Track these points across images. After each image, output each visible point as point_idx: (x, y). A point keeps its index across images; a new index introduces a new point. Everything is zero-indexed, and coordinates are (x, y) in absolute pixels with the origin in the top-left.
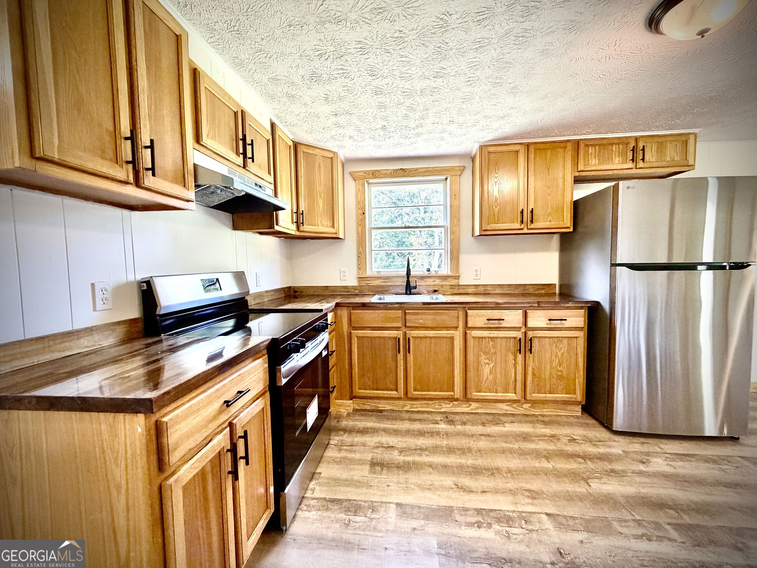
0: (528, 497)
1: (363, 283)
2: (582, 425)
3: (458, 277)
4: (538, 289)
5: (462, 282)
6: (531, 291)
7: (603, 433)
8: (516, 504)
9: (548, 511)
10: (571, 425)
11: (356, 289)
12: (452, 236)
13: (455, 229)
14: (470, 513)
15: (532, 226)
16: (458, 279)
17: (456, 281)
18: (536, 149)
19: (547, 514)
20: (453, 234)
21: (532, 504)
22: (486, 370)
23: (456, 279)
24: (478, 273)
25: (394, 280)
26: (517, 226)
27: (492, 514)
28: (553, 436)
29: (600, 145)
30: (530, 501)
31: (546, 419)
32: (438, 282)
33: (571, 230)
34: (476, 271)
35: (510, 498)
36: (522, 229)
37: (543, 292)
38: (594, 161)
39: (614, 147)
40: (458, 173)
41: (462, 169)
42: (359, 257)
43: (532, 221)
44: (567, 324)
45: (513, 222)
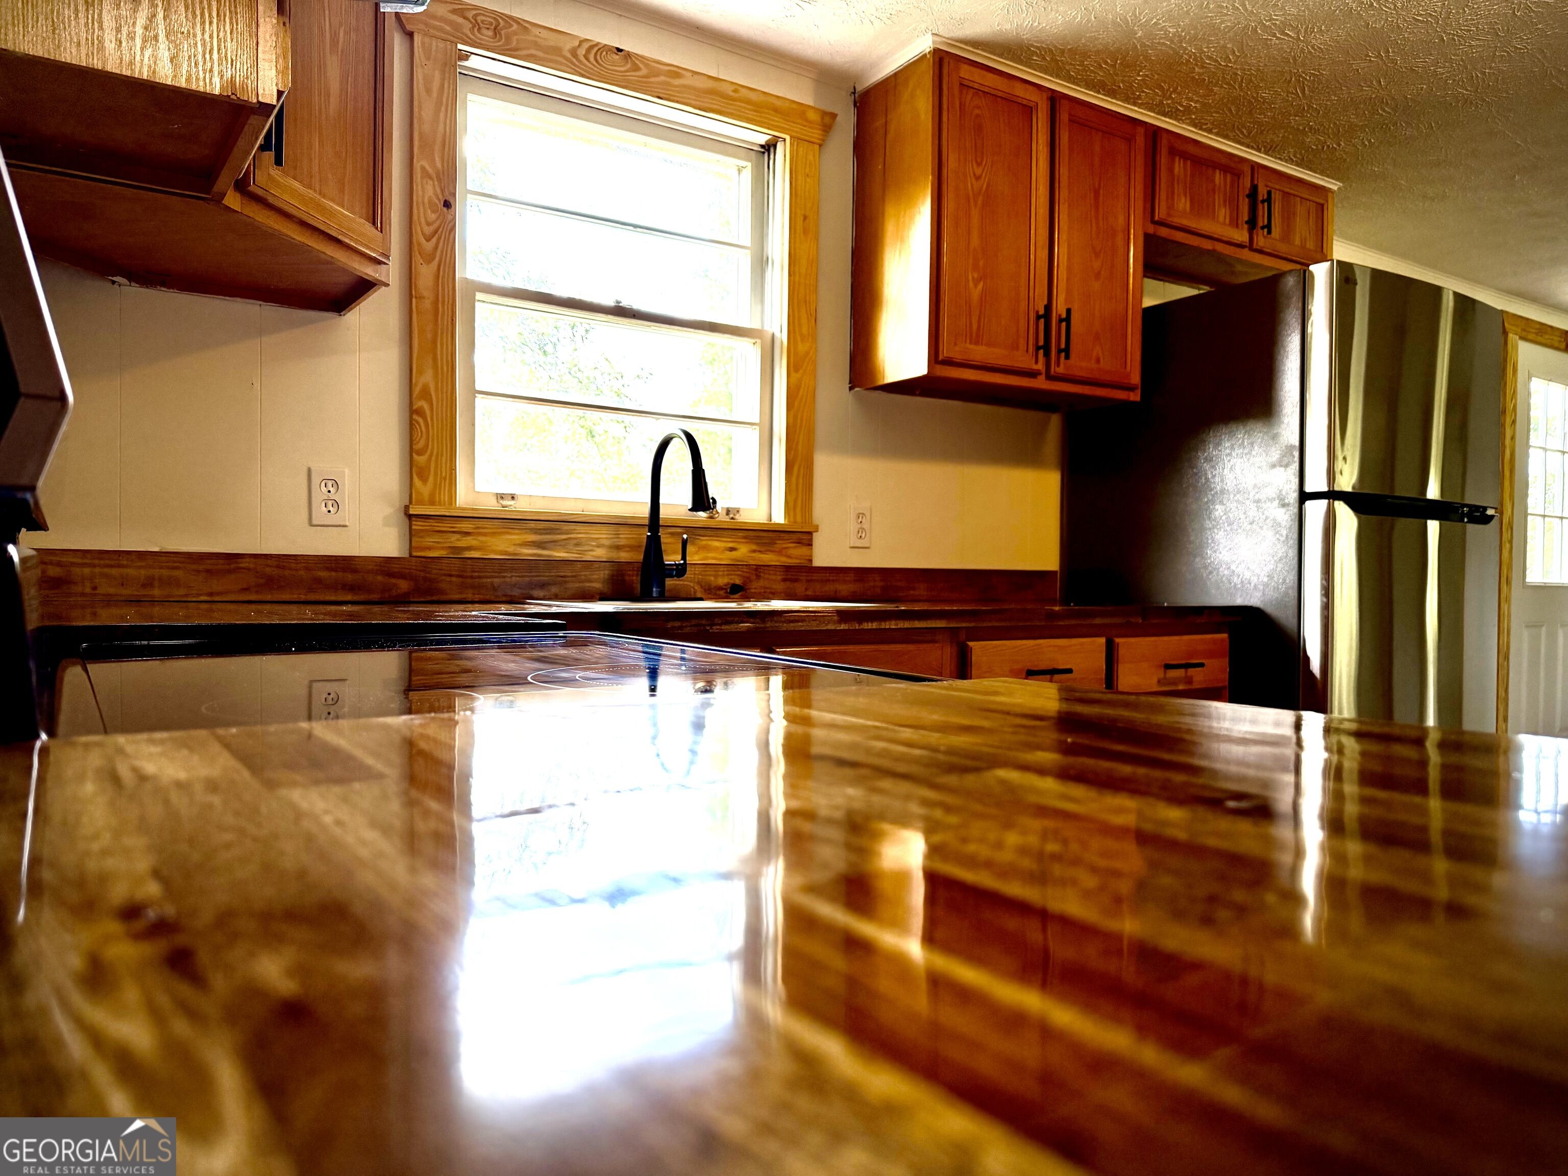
1: (433, 546)
3: (805, 539)
5: (823, 557)
11: (402, 576)
13: (802, 346)
15: (1061, 368)
16: (810, 544)
17: (802, 551)
20: (796, 371)
23: (799, 542)
24: (866, 524)
25: (581, 533)
29: (1198, 161)
32: (744, 551)
33: (1135, 397)
34: (861, 516)
36: (1034, 375)
38: (1183, 203)
39: (1218, 177)
40: (815, 134)
41: (828, 122)
42: (419, 412)
43: (1065, 351)
44: (1197, 680)
45: (1017, 348)
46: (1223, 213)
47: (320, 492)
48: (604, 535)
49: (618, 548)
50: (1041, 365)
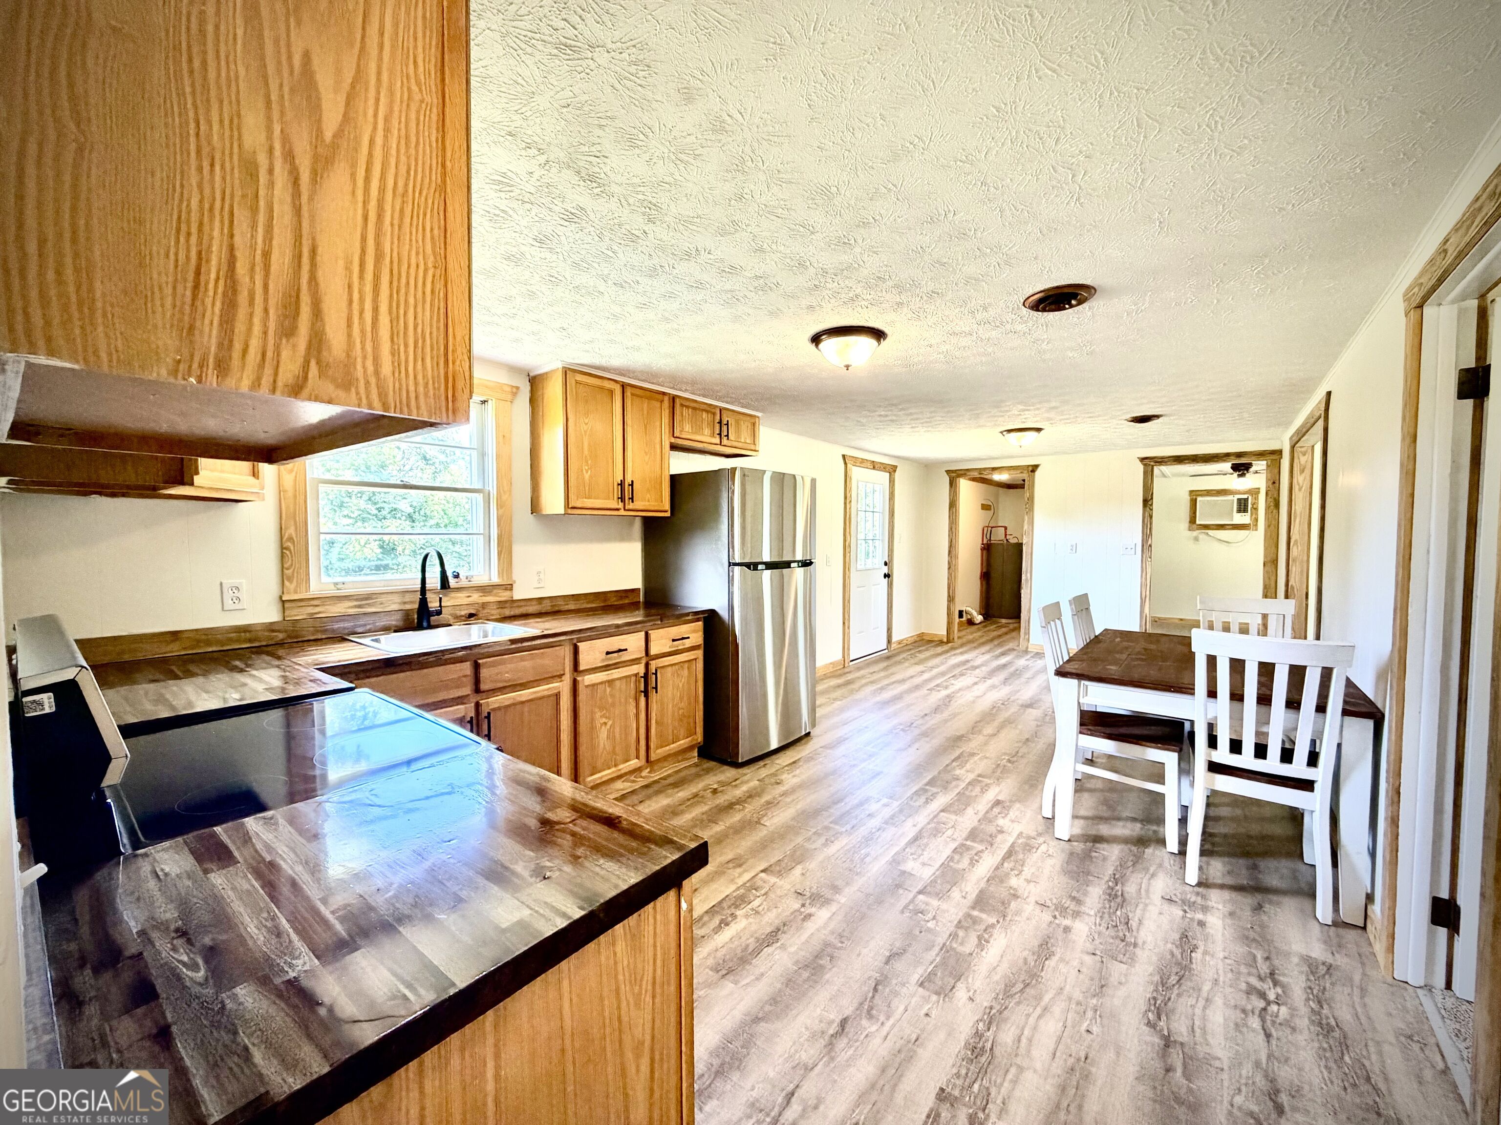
0: (734, 867)
1: (299, 614)
2: (708, 771)
3: (509, 587)
4: (621, 598)
5: (519, 594)
6: (613, 601)
7: (730, 773)
8: (733, 880)
9: (762, 868)
10: (698, 776)
11: (279, 631)
12: (501, 512)
13: (504, 497)
14: (706, 918)
15: (631, 506)
16: (511, 589)
17: (508, 593)
18: (632, 394)
19: (762, 871)
20: (502, 507)
21: (745, 871)
22: (603, 734)
23: (506, 589)
24: (542, 576)
25: (383, 599)
26: (614, 504)
27: (725, 905)
28: (696, 795)
29: (694, 409)
30: (739, 870)
31: (670, 780)
32: (476, 597)
33: (668, 514)
34: (539, 573)
35: (722, 880)
36: (618, 510)
37: (629, 601)
38: (687, 427)
39: (705, 415)
40: (509, 397)
41: (515, 391)
42: (287, 548)
43: (632, 499)
44: (688, 643)
45: (608, 498)
46: (707, 431)
47: (228, 595)
48: (397, 598)
49: (405, 603)
50: (621, 505)
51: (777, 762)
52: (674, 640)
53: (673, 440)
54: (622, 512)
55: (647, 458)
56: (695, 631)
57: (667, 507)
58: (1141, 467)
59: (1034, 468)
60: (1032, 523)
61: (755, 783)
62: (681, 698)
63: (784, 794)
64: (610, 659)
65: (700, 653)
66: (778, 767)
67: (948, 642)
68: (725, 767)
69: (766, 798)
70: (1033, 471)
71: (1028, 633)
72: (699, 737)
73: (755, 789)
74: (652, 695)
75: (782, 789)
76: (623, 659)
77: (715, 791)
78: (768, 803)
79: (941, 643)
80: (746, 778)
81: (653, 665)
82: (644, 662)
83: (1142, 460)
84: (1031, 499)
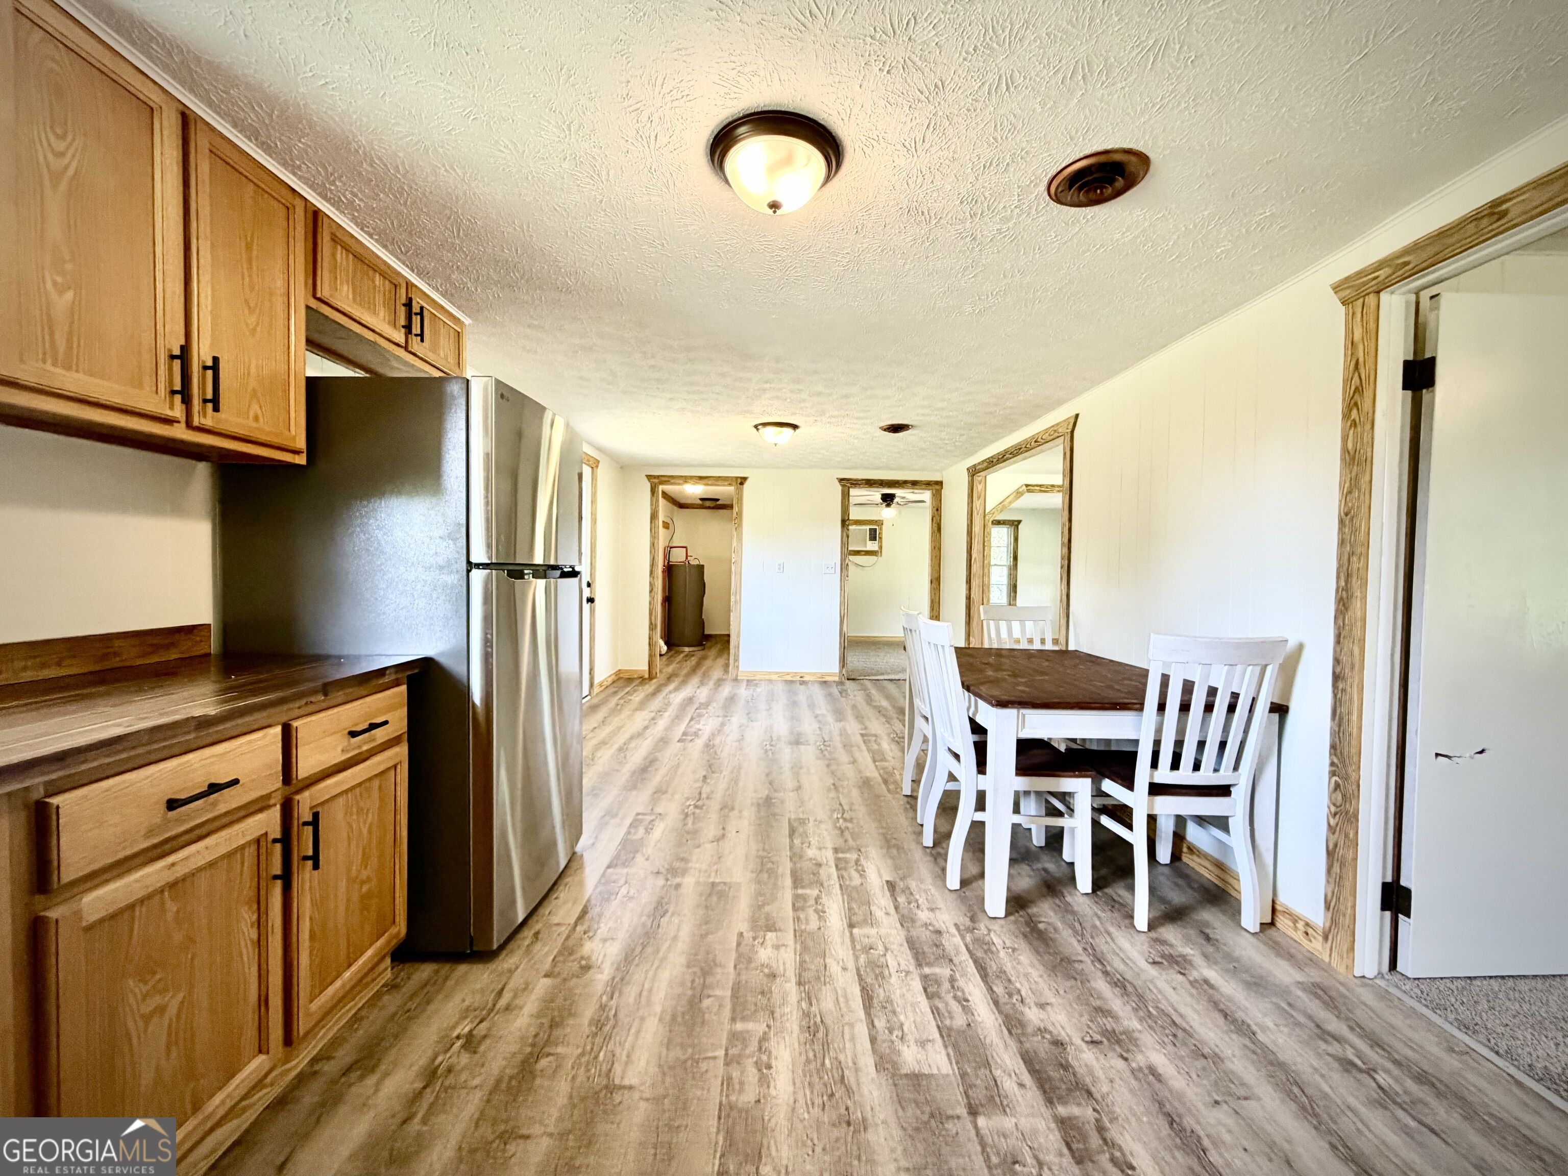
2: (426, 993)
4: (156, 648)
6: (131, 657)
7: (478, 980)
10: (408, 1016)
15: (209, 420)
18: (212, 157)
22: (150, 1039)
26: (157, 404)
28: (431, 1075)
33: (301, 460)
37: (173, 655)
38: (346, 290)
43: (216, 402)
44: (380, 735)
45: (140, 386)
46: (383, 313)
50: (178, 412)
51: (555, 920)
52: (353, 734)
53: (314, 304)
54: (179, 432)
55: (252, 320)
56: (391, 708)
57: (301, 443)
58: (839, 488)
59: (742, 481)
60: (740, 539)
61: (543, 985)
62: (366, 858)
63: (615, 987)
64: (179, 821)
65: (402, 751)
66: (564, 930)
67: (651, 678)
68: (463, 968)
69: (588, 1012)
70: (742, 484)
71: (736, 660)
72: (400, 928)
73: (548, 1000)
74: (305, 877)
75: (601, 978)
76: (222, 808)
77: (470, 1043)
78: (598, 1024)
79: (643, 680)
80: (516, 981)
81: (305, 802)
82: (277, 799)
83: (841, 480)
84: (740, 514)
